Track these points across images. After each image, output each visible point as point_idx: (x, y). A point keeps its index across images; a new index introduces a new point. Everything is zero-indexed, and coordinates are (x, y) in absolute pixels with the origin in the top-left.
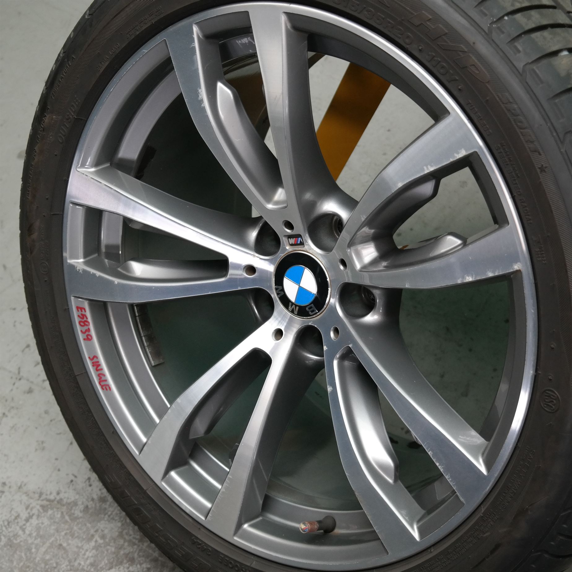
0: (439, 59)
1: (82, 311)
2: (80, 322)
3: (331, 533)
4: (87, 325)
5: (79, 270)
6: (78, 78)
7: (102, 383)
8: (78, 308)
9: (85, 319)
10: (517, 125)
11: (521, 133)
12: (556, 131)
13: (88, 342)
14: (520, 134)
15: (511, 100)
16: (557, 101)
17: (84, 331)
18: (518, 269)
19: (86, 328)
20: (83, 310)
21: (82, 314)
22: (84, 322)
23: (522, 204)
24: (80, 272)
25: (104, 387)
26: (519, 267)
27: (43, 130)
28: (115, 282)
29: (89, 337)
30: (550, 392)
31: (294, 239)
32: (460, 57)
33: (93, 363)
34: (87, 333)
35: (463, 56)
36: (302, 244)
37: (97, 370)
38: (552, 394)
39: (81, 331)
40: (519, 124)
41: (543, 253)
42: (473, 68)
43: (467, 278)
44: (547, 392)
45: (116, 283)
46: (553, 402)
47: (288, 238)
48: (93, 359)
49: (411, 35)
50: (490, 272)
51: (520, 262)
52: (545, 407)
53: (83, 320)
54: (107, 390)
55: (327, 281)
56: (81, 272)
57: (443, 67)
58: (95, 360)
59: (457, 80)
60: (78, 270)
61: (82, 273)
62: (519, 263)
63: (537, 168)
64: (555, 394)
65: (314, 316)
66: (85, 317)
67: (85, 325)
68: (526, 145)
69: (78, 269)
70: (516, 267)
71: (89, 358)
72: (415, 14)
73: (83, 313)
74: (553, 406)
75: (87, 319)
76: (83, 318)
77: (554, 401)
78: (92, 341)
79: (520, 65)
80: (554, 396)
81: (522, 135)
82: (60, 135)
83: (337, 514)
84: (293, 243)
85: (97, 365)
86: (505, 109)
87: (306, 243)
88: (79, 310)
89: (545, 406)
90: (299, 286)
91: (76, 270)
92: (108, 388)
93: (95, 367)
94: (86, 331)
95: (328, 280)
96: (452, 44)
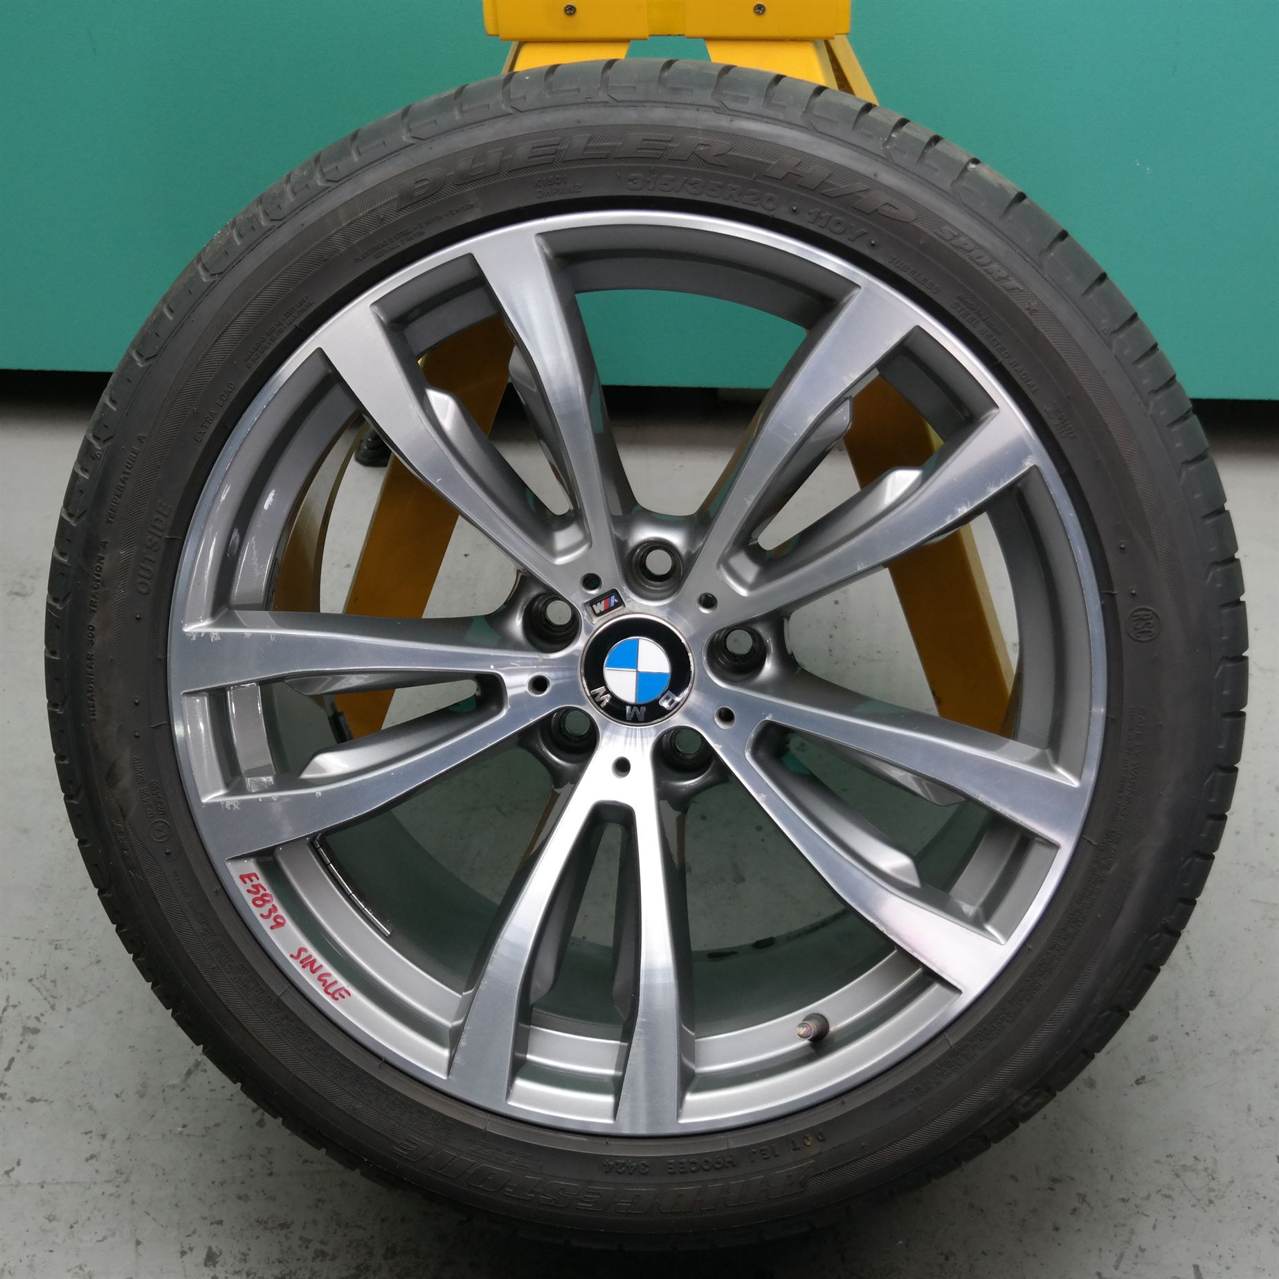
0: (827, 214)
1: (252, 881)
2: (254, 902)
3: (827, 1036)
4: (268, 901)
5: (232, 806)
6: (159, 468)
7: (331, 990)
8: (242, 878)
9: (262, 892)
10: (976, 262)
11: (986, 270)
12: (1027, 255)
13: (281, 928)
14: (985, 273)
15: (956, 234)
16: (1010, 217)
17: (266, 913)
18: (1032, 465)
19: (268, 906)
20: (253, 878)
21: (253, 886)
22: (261, 898)
23: (1016, 368)
24: (234, 809)
25: (337, 996)
26: (1032, 462)
27: (101, 584)
28: (317, 793)
29: (279, 920)
30: (1139, 613)
31: (603, 602)
32: (861, 200)
33: (301, 962)
34: (273, 915)
35: (866, 197)
36: (620, 603)
37: (313, 972)
38: (1143, 613)
39: (262, 915)
40: (978, 261)
41: (1068, 422)
42: (887, 208)
43: (959, 510)
44: (1135, 614)
45: (320, 795)
46: (1149, 623)
47: (591, 606)
48: (299, 955)
49: (773, 195)
50: (991, 487)
51: (1031, 454)
52: (1139, 637)
53: (259, 895)
54: (343, 997)
55: (683, 644)
56: (236, 809)
57: (839, 223)
58: (304, 955)
59: (865, 233)
60: (229, 808)
61: (239, 809)
62: (1030, 456)
63: (1023, 309)
64: (1149, 610)
65: (675, 710)
66: (260, 888)
67: (265, 902)
68: (997, 285)
69: (227, 806)
70: (1028, 464)
71: (292, 956)
72: (774, 163)
73: (256, 882)
74: (1151, 629)
75: (265, 890)
76: (258, 892)
77: (1151, 621)
78: (285, 925)
79: (947, 185)
80: (1148, 615)
81: (989, 273)
82: (141, 580)
83: (821, 1005)
84: (602, 610)
85: (309, 964)
86: (951, 248)
87: (628, 600)
88: (247, 880)
89: (1139, 635)
90: (637, 671)
91: (226, 809)
92: (343, 993)
93: (308, 968)
94: (270, 912)
95: (683, 641)
96: (844, 187)
